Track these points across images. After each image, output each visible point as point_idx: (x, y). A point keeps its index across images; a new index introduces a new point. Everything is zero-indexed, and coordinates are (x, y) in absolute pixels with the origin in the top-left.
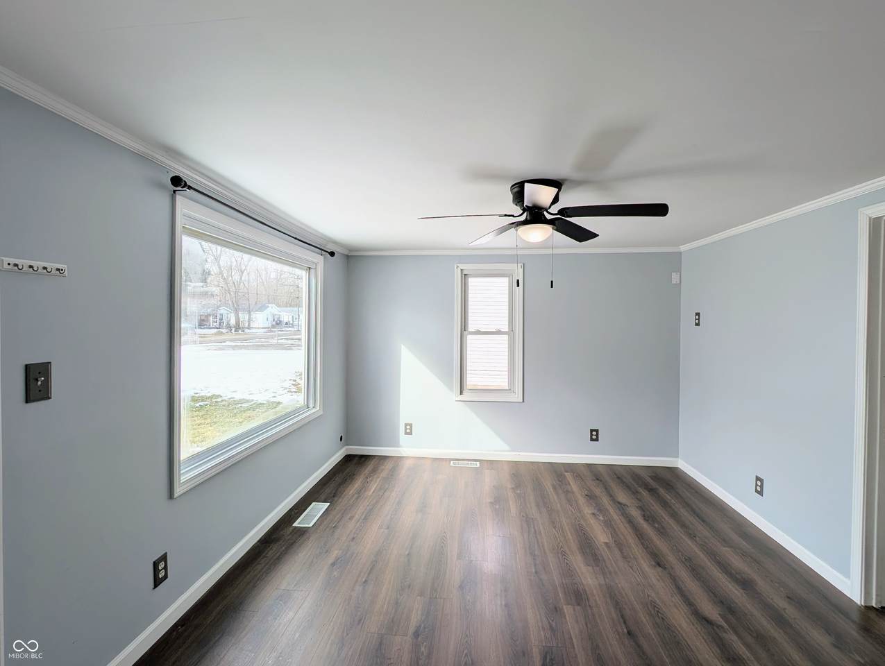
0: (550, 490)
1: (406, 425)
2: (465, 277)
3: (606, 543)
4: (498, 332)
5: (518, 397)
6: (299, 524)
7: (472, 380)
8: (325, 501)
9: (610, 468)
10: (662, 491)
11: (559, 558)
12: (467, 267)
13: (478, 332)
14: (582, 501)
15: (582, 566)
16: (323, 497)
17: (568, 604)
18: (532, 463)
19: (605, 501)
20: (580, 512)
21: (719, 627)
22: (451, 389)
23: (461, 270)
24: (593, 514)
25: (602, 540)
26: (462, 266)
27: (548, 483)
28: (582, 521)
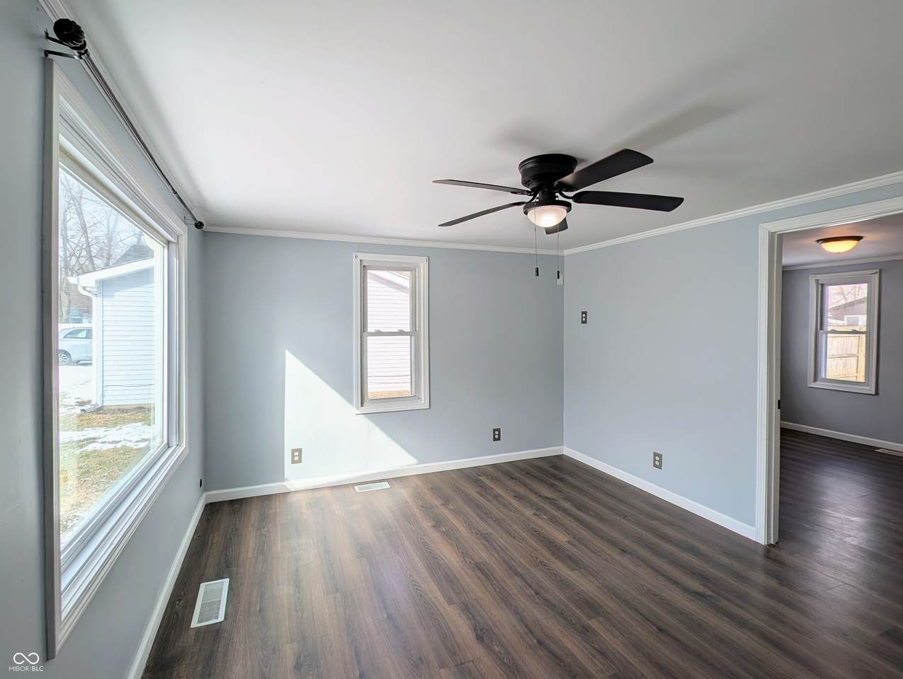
0: (480, 499)
1: (293, 451)
2: (364, 268)
3: (568, 542)
4: (401, 333)
5: (425, 403)
6: (199, 622)
7: (373, 388)
8: (219, 576)
9: (512, 464)
10: (569, 479)
11: (542, 570)
12: (367, 257)
13: (378, 333)
14: (515, 503)
15: (569, 572)
16: (210, 571)
17: (592, 618)
18: (442, 473)
19: (533, 497)
20: (524, 517)
21: (711, 597)
22: (350, 401)
23: (361, 260)
24: (536, 515)
25: (564, 540)
26: (362, 256)
27: (472, 491)
28: (531, 524)
